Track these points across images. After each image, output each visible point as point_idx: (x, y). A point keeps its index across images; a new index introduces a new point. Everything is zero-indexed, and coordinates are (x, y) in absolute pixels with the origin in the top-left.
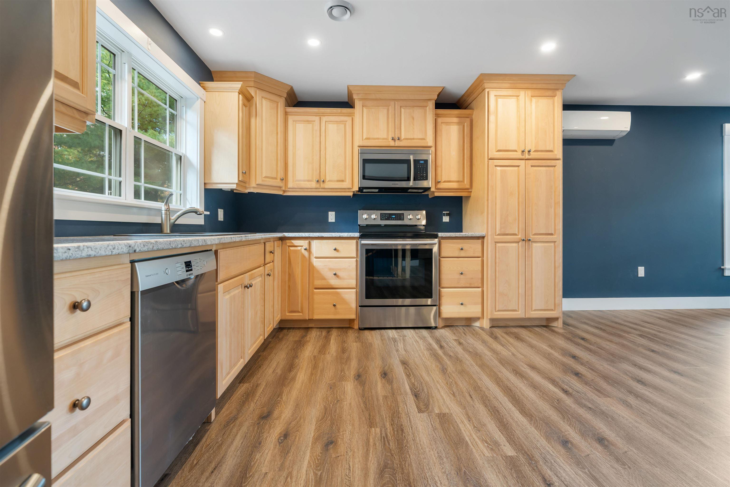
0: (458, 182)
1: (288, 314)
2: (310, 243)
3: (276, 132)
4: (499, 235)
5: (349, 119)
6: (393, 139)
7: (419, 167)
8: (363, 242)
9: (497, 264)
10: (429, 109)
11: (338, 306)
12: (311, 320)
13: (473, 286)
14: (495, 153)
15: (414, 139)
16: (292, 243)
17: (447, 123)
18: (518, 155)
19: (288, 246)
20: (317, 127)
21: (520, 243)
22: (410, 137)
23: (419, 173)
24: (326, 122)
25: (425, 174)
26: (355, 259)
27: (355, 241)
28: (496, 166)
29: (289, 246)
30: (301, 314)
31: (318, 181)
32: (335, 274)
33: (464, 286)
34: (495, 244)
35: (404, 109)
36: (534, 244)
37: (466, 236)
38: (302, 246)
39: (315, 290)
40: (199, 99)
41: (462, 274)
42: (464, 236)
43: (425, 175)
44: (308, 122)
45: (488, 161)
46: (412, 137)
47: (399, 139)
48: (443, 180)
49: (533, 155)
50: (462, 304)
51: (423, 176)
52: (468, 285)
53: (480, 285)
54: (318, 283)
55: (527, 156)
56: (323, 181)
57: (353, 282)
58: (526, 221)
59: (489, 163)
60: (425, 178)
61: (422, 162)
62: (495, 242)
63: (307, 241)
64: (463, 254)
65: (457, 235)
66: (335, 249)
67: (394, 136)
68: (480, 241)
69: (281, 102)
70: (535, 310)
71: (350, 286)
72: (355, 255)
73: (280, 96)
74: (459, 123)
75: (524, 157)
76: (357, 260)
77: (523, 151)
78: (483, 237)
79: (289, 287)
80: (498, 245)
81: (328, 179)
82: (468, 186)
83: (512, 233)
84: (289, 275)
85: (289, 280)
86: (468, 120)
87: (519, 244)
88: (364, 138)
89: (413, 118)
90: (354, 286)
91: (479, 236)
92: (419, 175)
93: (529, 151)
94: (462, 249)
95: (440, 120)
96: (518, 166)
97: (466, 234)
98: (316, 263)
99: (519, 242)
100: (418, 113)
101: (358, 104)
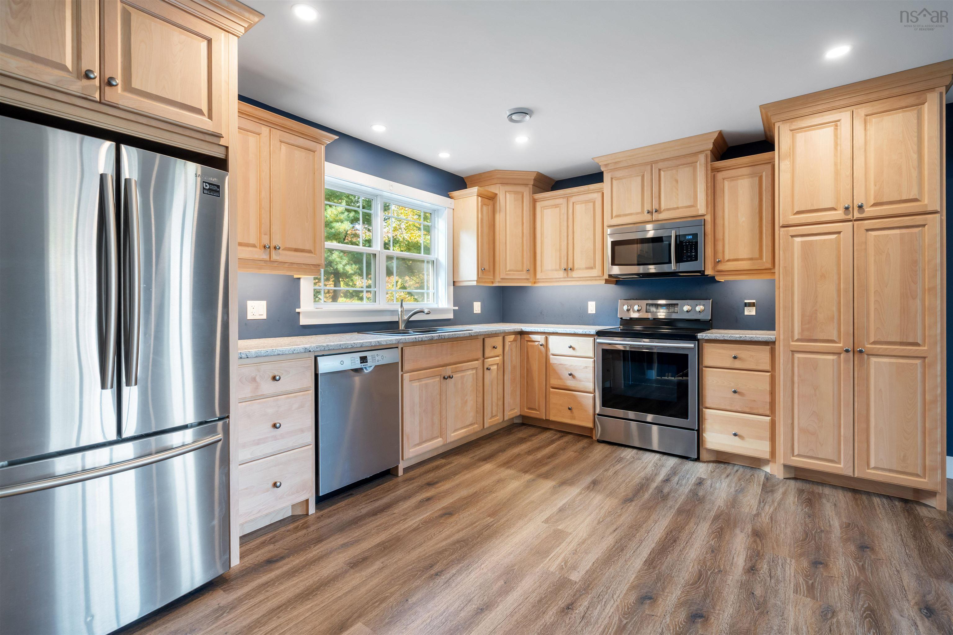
0: (751, 259)
1: (526, 410)
2: (546, 338)
3: (521, 223)
4: (798, 340)
5: (597, 196)
6: (648, 213)
7: (684, 244)
8: (598, 341)
9: (796, 385)
10: (700, 164)
11: (574, 410)
12: (548, 421)
13: (755, 411)
14: (791, 217)
15: (678, 208)
16: (530, 338)
17: (733, 178)
18: (839, 214)
19: (526, 342)
20: (564, 210)
21: (842, 356)
22: (671, 207)
23: (685, 252)
24: (573, 203)
25: (693, 252)
26: (593, 359)
27: (592, 339)
28: (792, 236)
29: (528, 341)
30: (538, 412)
31: (565, 270)
32: (570, 375)
33: (740, 410)
34: (793, 355)
35: (663, 171)
36: (872, 359)
37: (741, 339)
38: (539, 342)
39: (552, 390)
40: (447, 209)
41: (735, 392)
42: (738, 339)
43: (693, 254)
44: (556, 206)
45: (779, 230)
46: (675, 206)
47: (656, 211)
48: (727, 258)
49: (869, 211)
50: (735, 435)
51: (691, 256)
52: (748, 410)
53: (768, 412)
54: (554, 382)
55: (857, 215)
56: (571, 269)
57: (590, 386)
58: (856, 321)
59: (781, 233)
60: (694, 258)
61: (689, 237)
62: (792, 351)
63: (544, 337)
64: (737, 364)
65: (726, 338)
66: (570, 347)
67: (650, 209)
68: (768, 348)
69: (527, 191)
70: (875, 468)
71: (587, 390)
72: (591, 354)
73: (526, 185)
74: (752, 175)
75: (850, 217)
76: (595, 360)
77: (847, 208)
78: (774, 343)
79: (527, 382)
80: (797, 355)
81: (576, 266)
82: (769, 266)
83: (825, 338)
84: (527, 370)
85: (527, 376)
86: (769, 166)
87: (840, 357)
88: (614, 216)
89: (677, 181)
90: (591, 389)
91: (764, 340)
92: (685, 254)
93: (860, 207)
94: (735, 358)
95: (720, 176)
96: (839, 233)
97: (741, 337)
98: (553, 360)
99: (840, 354)
100: (684, 174)
101: (607, 177)
